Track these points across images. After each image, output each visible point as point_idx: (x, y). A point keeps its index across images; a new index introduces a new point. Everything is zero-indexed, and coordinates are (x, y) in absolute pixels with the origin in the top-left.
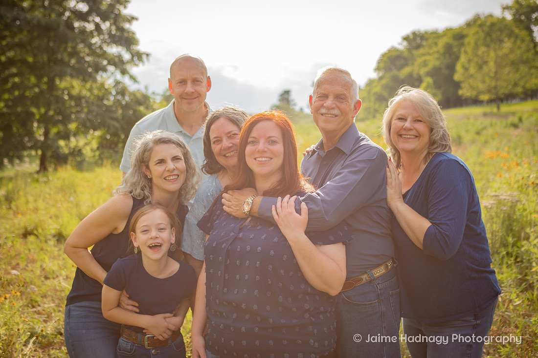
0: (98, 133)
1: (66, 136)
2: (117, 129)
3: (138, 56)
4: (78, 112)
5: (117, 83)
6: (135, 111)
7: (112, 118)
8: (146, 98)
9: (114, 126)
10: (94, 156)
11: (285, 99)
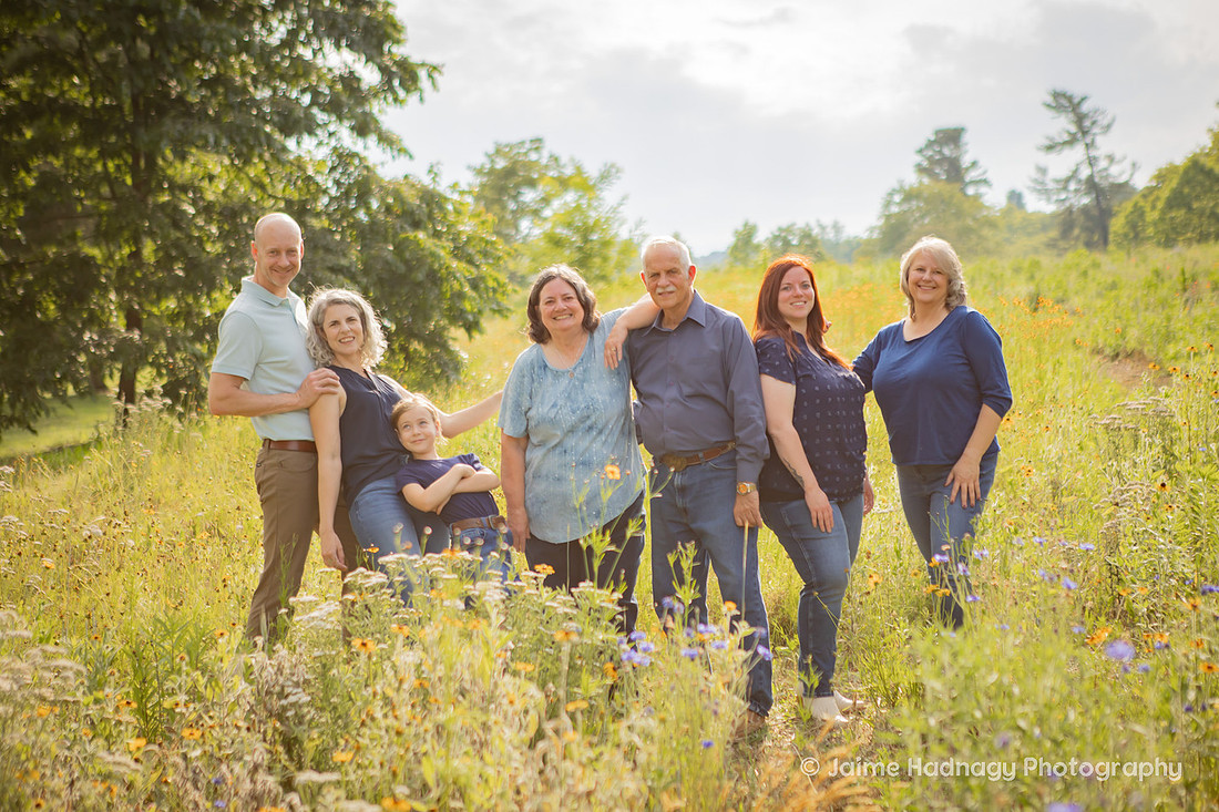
3: (403, 76)
5: (343, 158)
6: (400, 248)
7: (335, 270)
8: (432, 199)
11: (944, 159)
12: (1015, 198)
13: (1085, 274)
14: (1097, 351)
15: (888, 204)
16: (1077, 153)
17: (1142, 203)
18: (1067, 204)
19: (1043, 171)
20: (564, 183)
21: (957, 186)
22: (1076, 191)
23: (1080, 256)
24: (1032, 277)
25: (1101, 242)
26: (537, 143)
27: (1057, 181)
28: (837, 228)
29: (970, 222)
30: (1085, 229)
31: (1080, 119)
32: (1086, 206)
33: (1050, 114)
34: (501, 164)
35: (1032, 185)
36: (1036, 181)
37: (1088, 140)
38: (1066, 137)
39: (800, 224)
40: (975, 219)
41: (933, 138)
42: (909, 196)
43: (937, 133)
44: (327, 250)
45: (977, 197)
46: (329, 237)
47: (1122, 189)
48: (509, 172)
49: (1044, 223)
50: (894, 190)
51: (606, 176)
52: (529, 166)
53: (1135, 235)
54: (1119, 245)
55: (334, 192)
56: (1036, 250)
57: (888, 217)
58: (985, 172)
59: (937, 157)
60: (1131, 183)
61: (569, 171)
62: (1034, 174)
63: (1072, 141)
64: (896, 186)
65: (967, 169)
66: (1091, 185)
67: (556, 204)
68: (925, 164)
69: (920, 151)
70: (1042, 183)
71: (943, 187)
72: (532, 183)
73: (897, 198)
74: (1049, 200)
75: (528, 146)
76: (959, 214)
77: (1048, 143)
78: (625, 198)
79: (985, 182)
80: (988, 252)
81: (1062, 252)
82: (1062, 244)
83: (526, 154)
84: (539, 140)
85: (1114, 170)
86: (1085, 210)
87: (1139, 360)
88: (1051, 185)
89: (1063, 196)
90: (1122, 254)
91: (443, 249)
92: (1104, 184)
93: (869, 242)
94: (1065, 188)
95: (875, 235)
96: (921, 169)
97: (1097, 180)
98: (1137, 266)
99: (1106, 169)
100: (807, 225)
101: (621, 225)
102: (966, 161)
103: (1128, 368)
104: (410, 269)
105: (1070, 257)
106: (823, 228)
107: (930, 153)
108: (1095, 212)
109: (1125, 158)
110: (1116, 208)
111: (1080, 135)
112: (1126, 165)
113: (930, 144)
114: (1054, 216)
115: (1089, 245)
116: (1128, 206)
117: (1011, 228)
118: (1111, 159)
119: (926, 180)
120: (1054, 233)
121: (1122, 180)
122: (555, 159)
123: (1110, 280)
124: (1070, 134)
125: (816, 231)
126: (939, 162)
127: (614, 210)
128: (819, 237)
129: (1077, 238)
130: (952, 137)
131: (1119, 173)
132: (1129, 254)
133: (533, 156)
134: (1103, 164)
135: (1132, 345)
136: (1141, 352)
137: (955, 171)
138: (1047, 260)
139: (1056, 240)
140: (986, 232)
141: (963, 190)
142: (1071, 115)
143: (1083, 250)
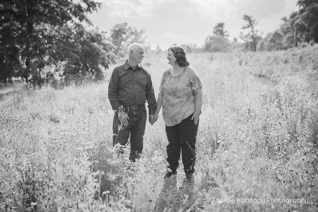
0: (64, 63)
1: (41, 65)
2: (77, 59)
4: (50, 47)
5: (78, 25)
6: (90, 46)
7: (74, 52)
8: (98, 35)
9: (75, 57)
10: (62, 79)
11: (219, 30)
12: (235, 39)
13: (252, 57)
14: (255, 75)
15: (207, 40)
16: (250, 29)
17: (264, 41)
18: (247, 41)
19: (242, 33)
20: (132, 33)
21: (222, 36)
22: (249, 38)
23: (250, 53)
24: (239, 57)
25: (254, 50)
26: (126, 24)
27: (245, 36)
28: (195, 45)
29: (225, 45)
30: (251, 47)
31: (250, 22)
32: (251, 42)
33: (243, 20)
34: (117, 29)
35: (239, 36)
36: (240, 36)
37: (252, 27)
38: (247, 26)
39: (187, 44)
40: (226, 44)
41: (217, 25)
42: (212, 38)
43: (218, 24)
44: (73, 47)
45: (227, 39)
46: (73, 44)
47: (259, 38)
48: (119, 31)
49: (242, 45)
50: (208, 37)
51: (142, 32)
52: (124, 29)
53: (262, 48)
54: (259, 51)
55: (75, 33)
56: (240, 51)
57: (207, 43)
58: (228, 33)
59: (218, 30)
60: (261, 37)
61: (133, 31)
62: (240, 34)
63: (249, 26)
64: (208, 36)
65: (225, 32)
66: (253, 37)
67: (130, 38)
68: (215, 31)
69: (214, 28)
70: (242, 36)
71: (219, 36)
72: (125, 33)
73: (209, 39)
74: (243, 40)
75: (123, 25)
76: (222, 43)
77: (243, 27)
78: (146, 37)
79: (228, 35)
80: (229, 52)
81: (246, 52)
82: (246, 50)
83: (123, 27)
84: (126, 23)
85: (258, 34)
86: (251, 43)
87: (265, 77)
88: (243, 37)
89: (246, 39)
90: (259, 53)
91: (101, 47)
92: (255, 37)
93: (202, 49)
94: (247, 37)
95: (204, 47)
96: (214, 32)
97: (254, 36)
98: (263, 55)
99: (256, 33)
100: (188, 45)
101: (145, 43)
102: (224, 30)
103: (263, 79)
104: (93, 52)
105: (248, 53)
106: (192, 45)
107: (216, 29)
108: (253, 43)
109: (260, 31)
110: (258, 42)
111: (250, 26)
112: (261, 32)
113: (216, 27)
114: (244, 44)
115: (252, 50)
116: (260, 42)
117: (234, 46)
118: (257, 31)
119: (215, 35)
120: (244, 48)
121: (259, 36)
122: (130, 28)
123: (257, 58)
124: (248, 25)
125: (190, 46)
126: (218, 31)
127: (144, 40)
128: (191, 47)
129: (249, 49)
130: (221, 25)
131: (259, 34)
132: (261, 53)
133: (125, 27)
134: (255, 32)
135: (263, 74)
136: (266, 76)
137: (222, 33)
138: (243, 54)
139: (244, 49)
140: (229, 47)
141: (223, 37)
142: (248, 21)
143: (251, 52)
